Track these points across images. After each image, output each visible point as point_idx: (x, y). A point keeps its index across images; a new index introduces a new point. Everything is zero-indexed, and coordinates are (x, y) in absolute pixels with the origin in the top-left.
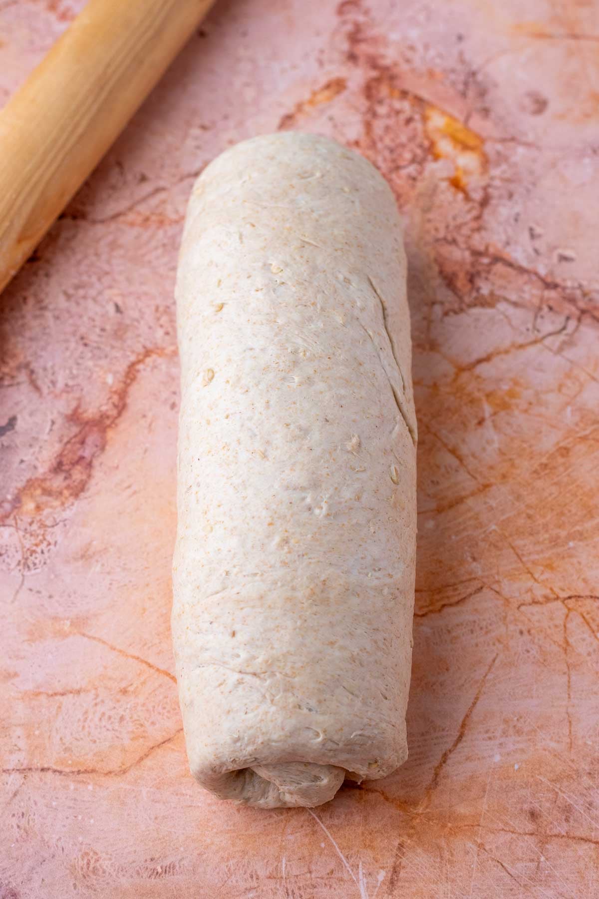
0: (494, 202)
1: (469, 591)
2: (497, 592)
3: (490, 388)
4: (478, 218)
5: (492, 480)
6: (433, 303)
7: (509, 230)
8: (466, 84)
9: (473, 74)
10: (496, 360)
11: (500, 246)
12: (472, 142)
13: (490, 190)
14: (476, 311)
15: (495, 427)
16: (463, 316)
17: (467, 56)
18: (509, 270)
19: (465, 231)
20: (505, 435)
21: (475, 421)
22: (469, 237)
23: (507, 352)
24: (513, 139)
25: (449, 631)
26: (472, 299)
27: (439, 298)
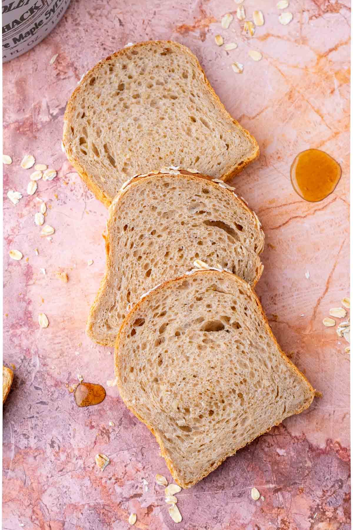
2: (344, 201)
3: (337, 68)
5: (340, 129)
6: (303, 11)
10: (340, 49)
14: (328, 15)
15: (341, 94)
16: (320, 19)
21: (329, 91)
23: (346, 43)
25: (319, 226)
26: (326, 7)
27: (306, 7)
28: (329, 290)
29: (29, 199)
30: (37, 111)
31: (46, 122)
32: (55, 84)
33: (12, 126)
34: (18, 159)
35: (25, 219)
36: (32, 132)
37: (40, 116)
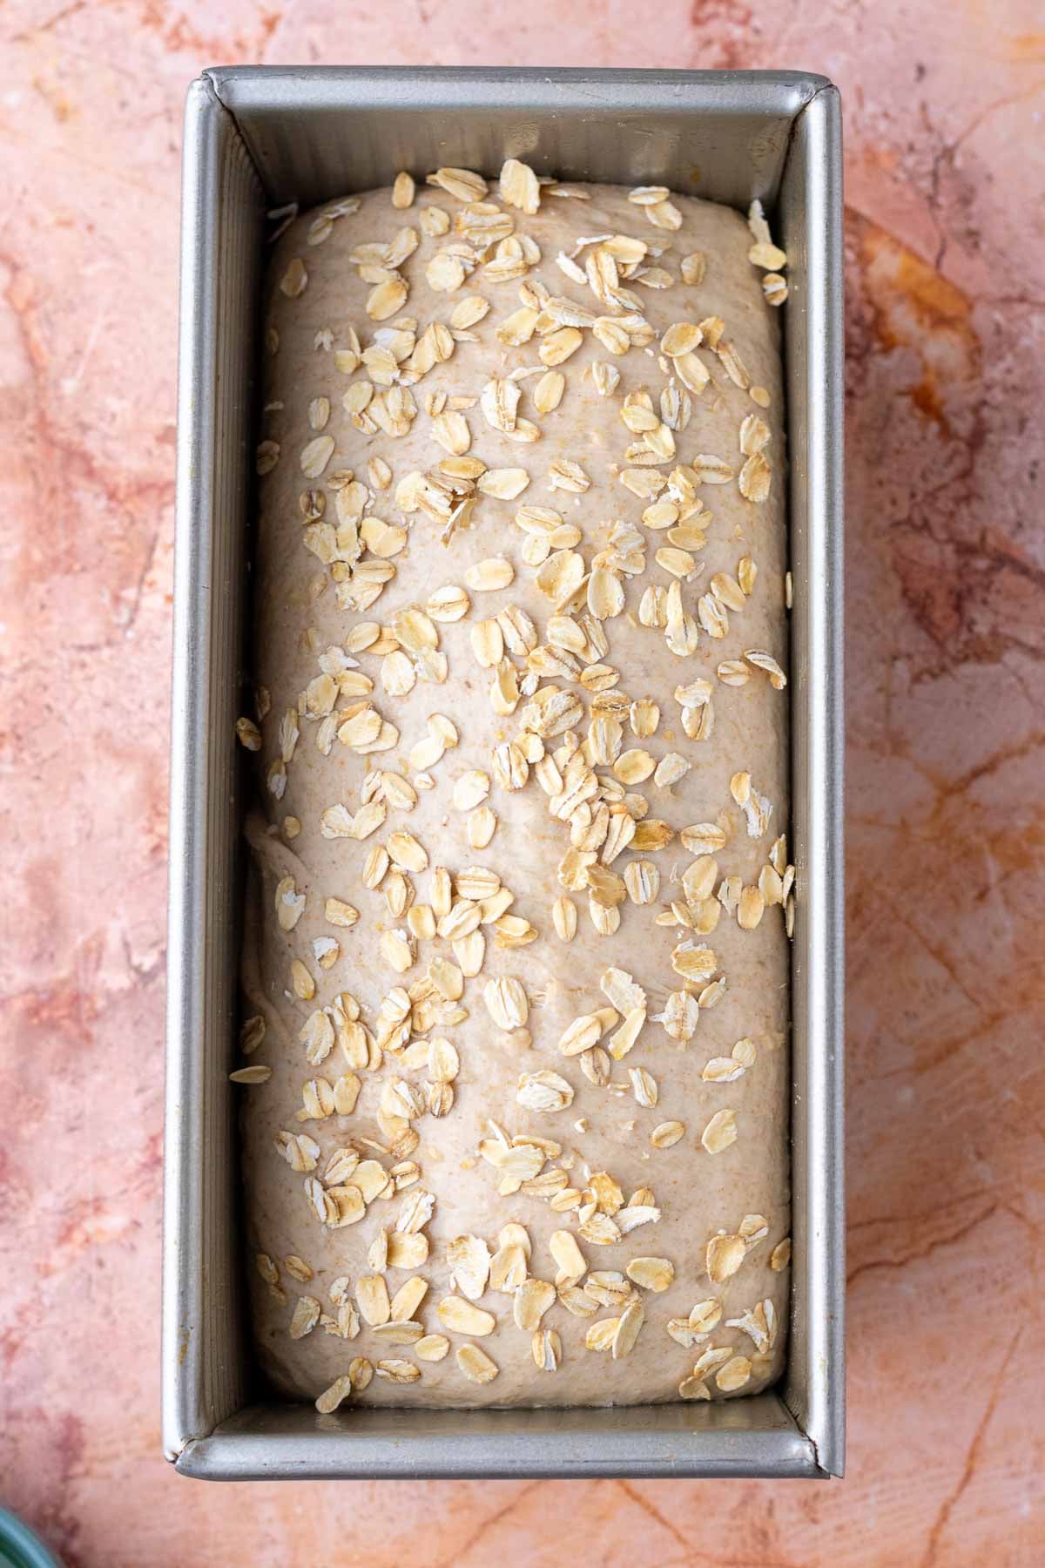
0: (992, 438)
1: (973, 1215)
2: (1019, 1215)
3: (996, 825)
4: (966, 474)
5: (1004, 1005)
6: (895, 658)
7: (1021, 496)
8: (935, 175)
9: (948, 153)
10: (1006, 768)
11: (1005, 530)
12: (950, 308)
13: (986, 412)
14: (968, 669)
15: (1007, 902)
16: (945, 680)
17: (935, 116)
18: (1023, 580)
19: (944, 503)
20: (1025, 917)
21: (973, 893)
22: (952, 514)
23: (1023, 752)
24: (1022, 299)
25: (944, 1291)
26: (960, 646)
27: (904, 645)
28: (975, 1478)
29: (69, 1222)
30: (93, 956)
31: (121, 990)
32: (147, 878)
33: (18, 1005)
34: (35, 1100)
35: (56, 1281)
36: (77, 1020)
37: (102, 975)
